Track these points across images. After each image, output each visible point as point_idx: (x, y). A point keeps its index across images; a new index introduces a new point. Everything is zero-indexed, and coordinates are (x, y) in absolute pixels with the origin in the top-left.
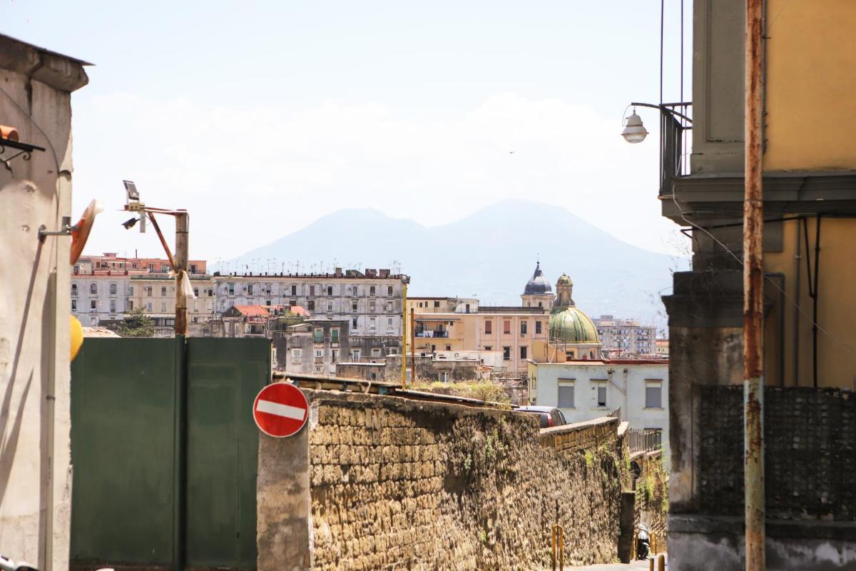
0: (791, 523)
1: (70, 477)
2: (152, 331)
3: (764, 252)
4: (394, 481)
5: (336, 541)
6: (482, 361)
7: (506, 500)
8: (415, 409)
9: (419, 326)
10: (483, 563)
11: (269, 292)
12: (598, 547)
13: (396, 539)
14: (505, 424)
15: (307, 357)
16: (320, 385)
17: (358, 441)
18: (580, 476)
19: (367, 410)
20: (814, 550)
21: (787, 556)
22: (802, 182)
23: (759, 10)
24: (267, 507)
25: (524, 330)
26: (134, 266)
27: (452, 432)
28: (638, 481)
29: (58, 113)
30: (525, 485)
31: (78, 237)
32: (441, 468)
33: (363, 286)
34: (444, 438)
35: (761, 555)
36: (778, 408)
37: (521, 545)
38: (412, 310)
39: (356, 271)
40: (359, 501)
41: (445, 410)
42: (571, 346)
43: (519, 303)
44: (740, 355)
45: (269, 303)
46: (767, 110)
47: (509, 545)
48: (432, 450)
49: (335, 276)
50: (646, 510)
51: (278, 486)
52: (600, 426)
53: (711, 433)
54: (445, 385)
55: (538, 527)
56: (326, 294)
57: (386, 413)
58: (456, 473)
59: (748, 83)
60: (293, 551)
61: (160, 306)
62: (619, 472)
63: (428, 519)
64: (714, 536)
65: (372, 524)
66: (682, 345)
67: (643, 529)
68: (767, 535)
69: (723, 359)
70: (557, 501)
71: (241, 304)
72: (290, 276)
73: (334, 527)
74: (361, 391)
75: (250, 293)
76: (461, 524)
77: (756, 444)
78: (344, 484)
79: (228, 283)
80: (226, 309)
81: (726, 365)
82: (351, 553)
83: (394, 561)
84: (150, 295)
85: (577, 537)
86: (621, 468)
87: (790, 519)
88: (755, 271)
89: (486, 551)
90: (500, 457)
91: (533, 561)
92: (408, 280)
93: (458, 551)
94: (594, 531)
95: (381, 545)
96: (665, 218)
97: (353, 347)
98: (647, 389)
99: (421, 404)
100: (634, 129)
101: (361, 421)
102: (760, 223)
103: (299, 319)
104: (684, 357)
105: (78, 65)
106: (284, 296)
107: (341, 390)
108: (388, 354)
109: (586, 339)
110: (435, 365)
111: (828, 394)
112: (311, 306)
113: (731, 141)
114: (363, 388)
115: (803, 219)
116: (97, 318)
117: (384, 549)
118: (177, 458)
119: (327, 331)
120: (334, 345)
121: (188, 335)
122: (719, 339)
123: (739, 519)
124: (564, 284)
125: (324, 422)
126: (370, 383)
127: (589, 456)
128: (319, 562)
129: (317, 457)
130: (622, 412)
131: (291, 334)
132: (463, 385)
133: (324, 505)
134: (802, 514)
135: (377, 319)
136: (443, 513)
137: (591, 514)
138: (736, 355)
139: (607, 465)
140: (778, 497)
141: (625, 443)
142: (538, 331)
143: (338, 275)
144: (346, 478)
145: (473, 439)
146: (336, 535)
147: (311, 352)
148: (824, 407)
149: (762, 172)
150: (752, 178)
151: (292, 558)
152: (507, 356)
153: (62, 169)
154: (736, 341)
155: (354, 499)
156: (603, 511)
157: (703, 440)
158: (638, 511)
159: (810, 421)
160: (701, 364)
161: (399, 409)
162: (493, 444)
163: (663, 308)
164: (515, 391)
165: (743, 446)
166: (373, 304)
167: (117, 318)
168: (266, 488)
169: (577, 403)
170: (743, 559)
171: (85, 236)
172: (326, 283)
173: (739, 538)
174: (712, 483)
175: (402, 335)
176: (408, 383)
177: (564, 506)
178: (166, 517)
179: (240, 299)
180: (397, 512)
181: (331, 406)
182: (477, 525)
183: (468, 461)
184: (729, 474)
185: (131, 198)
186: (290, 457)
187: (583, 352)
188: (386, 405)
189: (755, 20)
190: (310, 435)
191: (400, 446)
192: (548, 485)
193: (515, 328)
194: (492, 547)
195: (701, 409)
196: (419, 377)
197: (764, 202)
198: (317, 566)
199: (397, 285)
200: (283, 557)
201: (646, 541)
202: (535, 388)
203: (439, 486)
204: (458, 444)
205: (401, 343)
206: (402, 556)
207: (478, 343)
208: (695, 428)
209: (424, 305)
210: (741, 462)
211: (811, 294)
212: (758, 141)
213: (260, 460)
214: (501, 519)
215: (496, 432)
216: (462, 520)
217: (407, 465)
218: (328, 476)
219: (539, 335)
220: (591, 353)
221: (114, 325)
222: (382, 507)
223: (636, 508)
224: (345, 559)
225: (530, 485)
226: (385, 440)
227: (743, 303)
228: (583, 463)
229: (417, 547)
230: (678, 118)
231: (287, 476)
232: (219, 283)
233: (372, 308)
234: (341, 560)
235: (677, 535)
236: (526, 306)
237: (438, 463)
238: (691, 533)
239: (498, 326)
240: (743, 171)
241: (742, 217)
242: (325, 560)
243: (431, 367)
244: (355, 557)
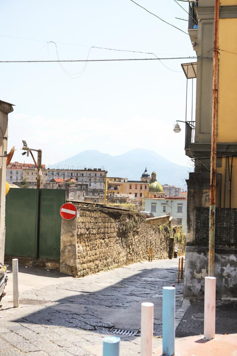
0: (222, 249)
1: (5, 230)
2: (29, 186)
3: (217, 167)
4: (102, 234)
5: (84, 251)
6: (128, 197)
7: (136, 240)
8: (109, 212)
9: (110, 186)
10: (128, 259)
11: (64, 175)
12: (163, 254)
13: (102, 251)
14: (136, 217)
15: (75, 194)
16: (80, 204)
17: (91, 221)
18: (158, 233)
19: (94, 212)
20: (229, 257)
21: (221, 258)
22: (227, 146)
23: (216, 94)
24: (64, 241)
25: (141, 188)
26: (24, 166)
27: (120, 219)
28: (175, 234)
29: (4, 120)
30: (141, 235)
31: (9, 158)
32: (116, 230)
33: (93, 174)
34: (117, 221)
35: (213, 258)
36: (219, 214)
37: (140, 253)
38: (108, 181)
39: (91, 169)
40: (91, 239)
41: (118, 212)
42: (155, 193)
43: (140, 180)
44: (209, 198)
45: (64, 178)
46: (218, 125)
47: (136, 253)
48: (114, 224)
49: (84, 170)
50: (177, 243)
51: (67, 235)
52: (164, 218)
53: (199, 221)
54: (117, 204)
55: (145, 248)
56: (82, 176)
57: (100, 213)
58: (121, 232)
59: (213, 116)
60: (71, 254)
61: (31, 178)
62: (169, 232)
63: (112, 245)
64: (199, 252)
65: (95, 247)
66: (191, 195)
67: (176, 249)
68: (215, 252)
69: (203, 199)
70: (151, 240)
71: (56, 178)
72: (71, 170)
73: (84, 247)
74: (93, 206)
75: (58, 175)
76: (122, 247)
77: (213, 225)
78: (87, 234)
79: (51, 172)
80: (51, 180)
81: (204, 201)
82: (89, 255)
83: (102, 258)
84: (28, 175)
85: (157, 251)
86: (170, 231)
87: (222, 247)
88: (214, 173)
89: (129, 255)
90: (134, 227)
91: (143, 258)
92: (107, 172)
93: (121, 255)
94: (162, 249)
95: (98, 253)
96: (186, 156)
97: (89, 192)
98: (178, 207)
99: (111, 210)
100: (177, 129)
101: (93, 215)
102: (216, 158)
103: (73, 183)
104: (192, 198)
105: (10, 105)
106: (69, 176)
107: (86, 206)
108: (100, 194)
109: (160, 191)
110: (114, 198)
111: (234, 210)
112: (77, 180)
113: (207, 133)
114: (93, 205)
115: (227, 157)
116: (12, 181)
117: (99, 254)
118: (37, 225)
119: (81, 187)
120: (84, 191)
121: (40, 188)
122: (202, 193)
123: (207, 247)
124: (154, 175)
125: (81, 215)
126: (95, 203)
127: (161, 227)
128: (79, 258)
129: (79, 226)
130: (171, 213)
131: (70, 188)
132: (123, 204)
133: (81, 241)
134: (226, 246)
135: (97, 184)
136: (116, 244)
137: (161, 244)
138: (207, 198)
139: (166, 229)
140: (219, 241)
141: (171, 223)
142: (146, 188)
143: (85, 170)
144: (88, 233)
145: (126, 221)
146: (84, 250)
147: (77, 193)
148: (233, 214)
149: (216, 143)
150: (213, 145)
151: (71, 256)
152: (136, 196)
153: (5, 137)
154: (207, 194)
155: (90, 239)
156: (164, 243)
157: (197, 223)
158: (175, 244)
159: (229, 218)
160: (197, 200)
161: (104, 212)
162: (132, 223)
163: (186, 183)
164: (138, 206)
165: (209, 226)
166: (96, 179)
167: (18, 182)
168: (63, 235)
169: (157, 210)
170: (208, 259)
171: (11, 157)
172: (81, 172)
173: (207, 253)
174: (199, 237)
175: (104, 189)
176: (106, 203)
177: (153, 242)
178: (33, 242)
179: (55, 176)
180: (103, 243)
181: (84, 211)
182: (127, 247)
183: (125, 228)
184: (204, 234)
185: (24, 146)
186: (71, 226)
187: (159, 195)
188: (100, 211)
189: (215, 97)
190: (77, 219)
191: (104, 223)
192: (148, 236)
193: (139, 187)
194: (131, 254)
195: (197, 214)
196: (110, 202)
197: (217, 152)
198: (78, 259)
199: (103, 174)
200: (68, 256)
201: (177, 252)
202: (144, 205)
203: (115, 235)
204: (122, 223)
205: (104, 191)
206: (104, 256)
207: (127, 192)
208: (195, 220)
209: (111, 180)
210: (208, 230)
211: (229, 180)
212: (215, 134)
213: (62, 226)
214: (134, 245)
215: (133, 219)
216: (122, 246)
217: (106, 229)
218: (82, 232)
219: (146, 190)
220: (161, 196)
221: (17, 184)
222: (98, 242)
223: (174, 243)
224: (87, 257)
225: (143, 235)
226: (100, 221)
227: (210, 182)
228: (159, 229)
229: (109, 253)
230: (191, 126)
231: (70, 232)
232: (49, 172)
233: (95, 180)
234: (86, 257)
235: (188, 252)
236: (142, 181)
237: (115, 228)
238: (192, 251)
239: (133, 187)
240: (211, 142)
241: (210, 156)
242: (81, 257)
243: (112, 198)
244: (90, 256)
